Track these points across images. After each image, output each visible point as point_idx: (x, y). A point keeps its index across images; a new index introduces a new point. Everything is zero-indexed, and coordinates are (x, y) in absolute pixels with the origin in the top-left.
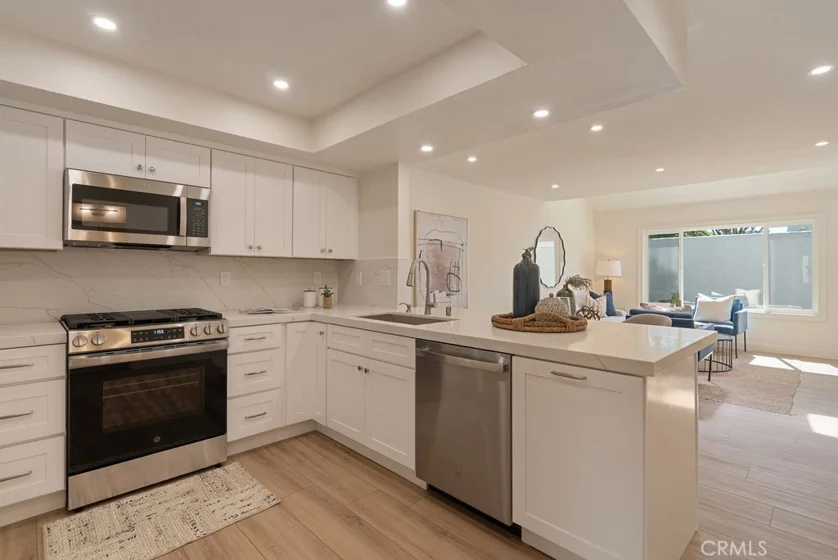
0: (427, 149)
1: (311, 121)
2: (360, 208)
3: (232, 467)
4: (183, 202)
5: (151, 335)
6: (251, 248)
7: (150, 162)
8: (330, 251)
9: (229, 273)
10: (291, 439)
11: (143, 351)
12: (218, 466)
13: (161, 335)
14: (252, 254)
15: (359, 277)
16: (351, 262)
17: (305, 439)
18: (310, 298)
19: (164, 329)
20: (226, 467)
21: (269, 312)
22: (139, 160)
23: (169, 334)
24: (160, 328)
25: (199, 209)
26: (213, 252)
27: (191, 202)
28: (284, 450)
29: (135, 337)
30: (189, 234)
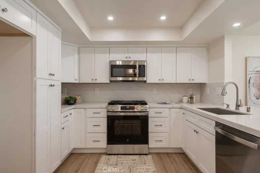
0: (237, 25)
1: (181, 28)
2: (209, 60)
3: (149, 157)
4: (137, 66)
5: (125, 108)
6: (160, 80)
7: (130, 55)
8: (193, 80)
9: (155, 89)
10: (173, 153)
11: (124, 113)
12: (146, 154)
13: (128, 108)
14: (160, 82)
15: (208, 91)
16: (204, 84)
17: (178, 155)
18: (185, 99)
19: (129, 107)
20: (148, 156)
21: (165, 103)
22: (126, 55)
23: (130, 108)
24: (128, 106)
25: (142, 68)
26: (147, 82)
27: (140, 66)
28: (169, 157)
29: (122, 108)
30: (139, 76)
